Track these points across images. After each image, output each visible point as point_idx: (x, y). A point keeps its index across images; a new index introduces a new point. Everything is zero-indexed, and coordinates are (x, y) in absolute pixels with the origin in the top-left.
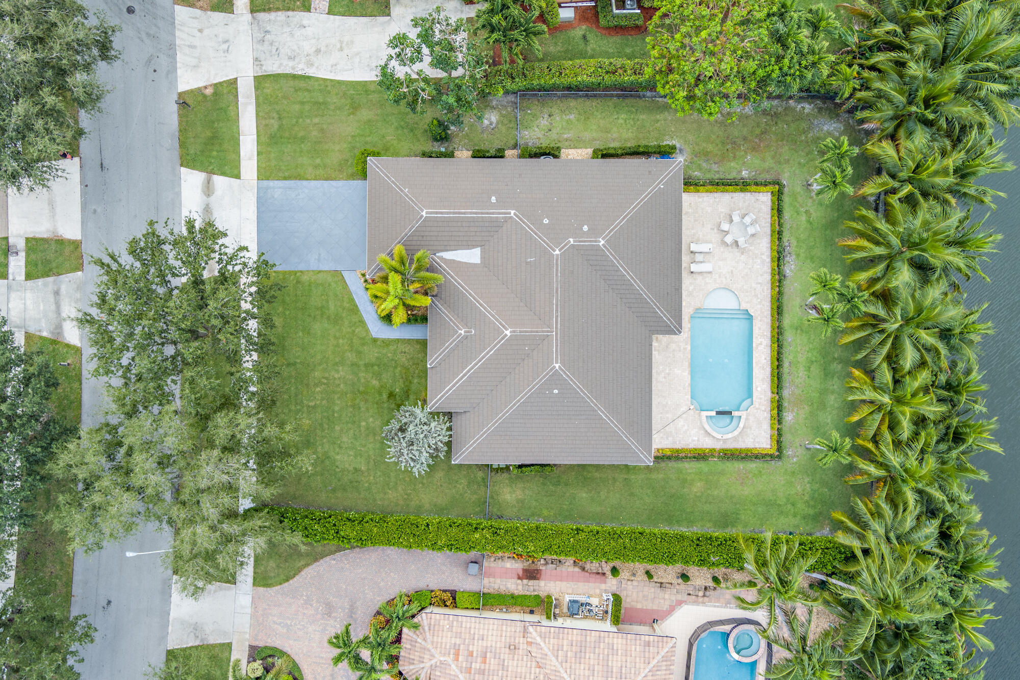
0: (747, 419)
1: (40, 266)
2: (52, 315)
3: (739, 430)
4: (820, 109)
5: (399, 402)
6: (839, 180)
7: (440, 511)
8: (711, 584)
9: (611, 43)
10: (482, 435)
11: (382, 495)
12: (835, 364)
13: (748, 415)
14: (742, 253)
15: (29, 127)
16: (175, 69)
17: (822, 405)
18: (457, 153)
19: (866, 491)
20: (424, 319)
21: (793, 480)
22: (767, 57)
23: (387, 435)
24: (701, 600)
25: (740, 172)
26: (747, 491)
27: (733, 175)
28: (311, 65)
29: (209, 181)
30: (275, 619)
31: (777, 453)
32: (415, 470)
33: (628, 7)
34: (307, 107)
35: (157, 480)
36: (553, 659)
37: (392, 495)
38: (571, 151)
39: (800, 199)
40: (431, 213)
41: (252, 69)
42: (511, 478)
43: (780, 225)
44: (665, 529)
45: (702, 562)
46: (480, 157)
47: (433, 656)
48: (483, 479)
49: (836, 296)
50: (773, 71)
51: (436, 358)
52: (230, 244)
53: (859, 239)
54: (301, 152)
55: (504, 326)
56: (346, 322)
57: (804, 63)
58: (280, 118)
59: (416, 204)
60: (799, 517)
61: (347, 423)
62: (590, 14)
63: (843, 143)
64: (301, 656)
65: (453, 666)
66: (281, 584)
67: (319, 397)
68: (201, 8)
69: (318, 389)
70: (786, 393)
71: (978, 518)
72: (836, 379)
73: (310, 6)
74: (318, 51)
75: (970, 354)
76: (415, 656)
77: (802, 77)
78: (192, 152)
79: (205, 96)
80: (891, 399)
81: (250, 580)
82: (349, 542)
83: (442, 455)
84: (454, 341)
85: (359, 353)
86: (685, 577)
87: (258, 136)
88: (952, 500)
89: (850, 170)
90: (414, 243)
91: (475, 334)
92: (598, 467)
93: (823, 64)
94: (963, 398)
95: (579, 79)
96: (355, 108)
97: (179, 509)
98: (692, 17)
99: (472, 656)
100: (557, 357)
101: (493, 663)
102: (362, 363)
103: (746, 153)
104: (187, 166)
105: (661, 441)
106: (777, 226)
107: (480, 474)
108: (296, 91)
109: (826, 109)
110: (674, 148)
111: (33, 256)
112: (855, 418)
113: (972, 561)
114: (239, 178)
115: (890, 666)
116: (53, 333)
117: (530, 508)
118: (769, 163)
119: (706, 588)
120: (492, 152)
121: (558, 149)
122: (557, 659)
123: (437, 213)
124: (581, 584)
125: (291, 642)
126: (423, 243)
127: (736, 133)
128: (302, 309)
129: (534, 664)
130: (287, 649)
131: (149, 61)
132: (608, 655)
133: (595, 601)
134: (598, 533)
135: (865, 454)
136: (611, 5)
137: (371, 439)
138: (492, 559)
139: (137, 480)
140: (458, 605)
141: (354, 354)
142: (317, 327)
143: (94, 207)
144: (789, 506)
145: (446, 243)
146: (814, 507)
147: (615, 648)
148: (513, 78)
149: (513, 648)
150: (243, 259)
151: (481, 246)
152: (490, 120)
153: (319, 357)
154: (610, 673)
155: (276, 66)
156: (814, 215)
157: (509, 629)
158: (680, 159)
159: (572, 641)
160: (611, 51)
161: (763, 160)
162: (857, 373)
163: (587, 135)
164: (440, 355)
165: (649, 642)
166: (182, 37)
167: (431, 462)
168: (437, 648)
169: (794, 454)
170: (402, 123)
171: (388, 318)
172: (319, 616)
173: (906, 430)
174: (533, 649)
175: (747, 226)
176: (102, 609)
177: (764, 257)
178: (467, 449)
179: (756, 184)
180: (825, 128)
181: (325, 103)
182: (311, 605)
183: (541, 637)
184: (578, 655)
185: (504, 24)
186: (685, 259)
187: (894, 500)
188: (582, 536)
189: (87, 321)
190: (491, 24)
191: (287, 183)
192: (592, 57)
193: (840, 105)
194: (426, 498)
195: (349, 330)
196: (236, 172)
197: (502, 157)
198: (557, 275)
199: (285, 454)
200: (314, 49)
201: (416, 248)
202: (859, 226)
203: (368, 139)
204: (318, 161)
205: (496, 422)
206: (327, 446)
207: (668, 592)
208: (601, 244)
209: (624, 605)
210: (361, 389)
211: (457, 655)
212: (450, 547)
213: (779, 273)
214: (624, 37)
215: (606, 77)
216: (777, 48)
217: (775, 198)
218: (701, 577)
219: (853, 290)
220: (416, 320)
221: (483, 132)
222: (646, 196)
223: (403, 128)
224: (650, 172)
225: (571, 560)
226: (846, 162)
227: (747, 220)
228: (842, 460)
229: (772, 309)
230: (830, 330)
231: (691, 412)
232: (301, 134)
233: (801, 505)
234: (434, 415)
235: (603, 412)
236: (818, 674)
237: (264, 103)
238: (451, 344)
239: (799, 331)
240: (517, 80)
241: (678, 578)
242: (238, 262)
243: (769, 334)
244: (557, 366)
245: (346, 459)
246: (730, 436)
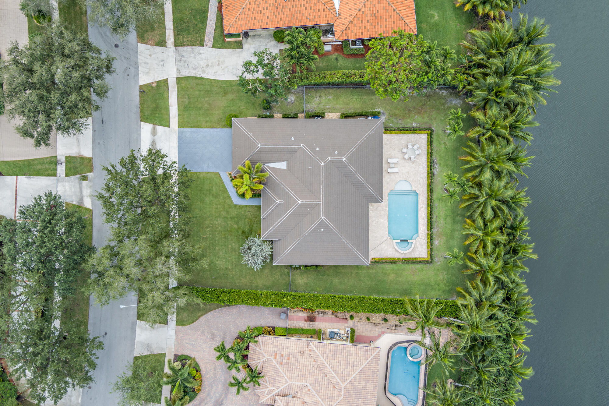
0: (415, 244)
1: (72, 169)
2: (78, 194)
3: (412, 249)
4: (451, 93)
5: (247, 236)
6: (457, 129)
7: (267, 288)
8: (398, 324)
9: (349, 62)
10: (287, 251)
11: (239, 281)
12: (458, 217)
13: (416, 242)
14: (413, 163)
15: (76, 106)
16: (138, 74)
17: (452, 237)
18: (275, 115)
19: (472, 277)
20: (259, 195)
21: (438, 273)
22: (421, 72)
23: (242, 251)
24: (393, 331)
25: (412, 124)
26: (416, 278)
27: (409, 125)
28: (204, 72)
29: (154, 129)
30: (187, 341)
31: (430, 260)
32: (255, 267)
33: (357, 45)
34: (202, 93)
35: (135, 271)
36: (322, 357)
37: (244, 281)
38: (330, 114)
39: (441, 137)
40: (263, 145)
41: (175, 74)
42: (301, 272)
43: (432, 149)
44: (375, 296)
45: (393, 312)
46: (286, 118)
47: (264, 356)
48: (288, 273)
49: (456, 184)
50: (424, 79)
51: (266, 214)
52: (168, 160)
53: (468, 157)
54: (199, 114)
55: (298, 199)
56: (222, 197)
57: (439, 75)
58: (189, 98)
59: (256, 141)
60: (441, 291)
61: (222, 246)
62: (339, 48)
63: (459, 111)
64: (199, 359)
65: (274, 361)
66: (189, 324)
67: (208, 233)
68: (150, 44)
69: (208, 229)
70: (435, 231)
71: (526, 291)
72: (459, 224)
73: (204, 44)
74: (207, 66)
75: (521, 212)
76: (256, 357)
77: (438, 81)
78: (146, 114)
79: (152, 87)
80: (483, 234)
81: (174, 323)
82: (224, 302)
83: (268, 261)
84: (274, 206)
85: (228, 212)
86: (385, 320)
87: (178, 107)
88: (513, 282)
89: (462, 124)
90: (255, 159)
91: (284, 203)
92: (343, 266)
93: (448, 74)
94: (518, 233)
95: (334, 80)
96: (225, 93)
97: (146, 285)
98: (385, 54)
99: (283, 356)
100: (323, 214)
101: (293, 360)
102: (229, 217)
103: (415, 115)
104: (144, 121)
105: (373, 254)
106: (430, 150)
107: (286, 271)
108: (197, 85)
109: (454, 93)
110: (379, 113)
111: (69, 165)
112: (467, 243)
113: (520, 310)
114: (169, 127)
115: (479, 358)
116: (78, 202)
117: (310, 287)
118: (426, 119)
119: (396, 326)
120: (292, 115)
121: (324, 113)
122: (323, 358)
123: (266, 145)
124: (335, 324)
125: (195, 353)
126: (259, 159)
127: (410, 105)
128: (200, 191)
129: (312, 360)
130: (193, 356)
131: (125, 70)
132: (348, 356)
133: (342, 332)
134: (343, 298)
135: (472, 260)
136: (349, 43)
137: (233, 253)
138: (292, 312)
139: (126, 271)
140: (276, 334)
141: (225, 213)
142: (207, 199)
143: (98, 141)
144: (436, 286)
145: (270, 159)
146: (449, 286)
147: (351, 352)
148: (302, 80)
149: (302, 353)
150: (175, 168)
151: (287, 161)
152: (291, 99)
153: (208, 214)
154: (348, 364)
155: (187, 73)
156: (448, 145)
157: (300, 344)
158: (383, 119)
159: (330, 349)
160: (349, 65)
161: (423, 118)
162: (468, 221)
163: (338, 106)
164: (267, 213)
165: (367, 350)
166: (141, 59)
167: (263, 264)
168: (266, 352)
169: (439, 261)
170: (248, 101)
171: (243, 195)
172: (208, 340)
173: (489, 248)
174: (312, 353)
175: (415, 150)
176: (102, 337)
177: (424, 165)
178: (280, 258)
179: (420, 130)
180: (453, 102)
181: (211, 91)
182: (205, 335)
183: (316, 347)
184: (333, 356)
185: (297, 55)
186: (385, 166)
187: (485, 282)
188: (335, 299)
189: (100, 197)
190: (291, 55)
191: (193, 129)
192: (340, 69)
193: (460, 92)
194: (260, 282)
195: (223, 201)
196: (167, 124)
197: (296, 117)
198: (323, 175)
199: (194, 260)
200: (205, 65)
201: (256, 162)
202: (468, 150)
203: (232, 108)
204: (208, 119)
205: (294, 245)
206: (212, 257)
207: (378, 327)
208: (343, 160)
209: (356, 333)
210: (229, 229)
211: (276, 356)
212: (272, 305)
213: (431, 173)
214: (356, 59)
215: (347, 79)
216: (426, 68)
217: (429, 137)
218: (393, 320)
219: (464, 181)
220: (255, 196)
221: (287, 105)
222: (365, 137)
223: (249, 103)
224: (367, 125)
225: (330, 311)
226: (460, 121)
227: (415, 147)
228: (459, 262)
229: (428, 190)
230: (453, 200)
231: (389, 240)
232: (200, 106)
233: (442, 285)
234: (265, 241)
235: (345, 240)
236: (443, 360)
237: (181, 91)
238: (273, 207)
239: (441, 201)
240: (304, 80)
241: (382, 320)
242: (173, 169)
243: (426, 203)
244: (323, 218)
245: (221, 263)
246: (407, 252)
